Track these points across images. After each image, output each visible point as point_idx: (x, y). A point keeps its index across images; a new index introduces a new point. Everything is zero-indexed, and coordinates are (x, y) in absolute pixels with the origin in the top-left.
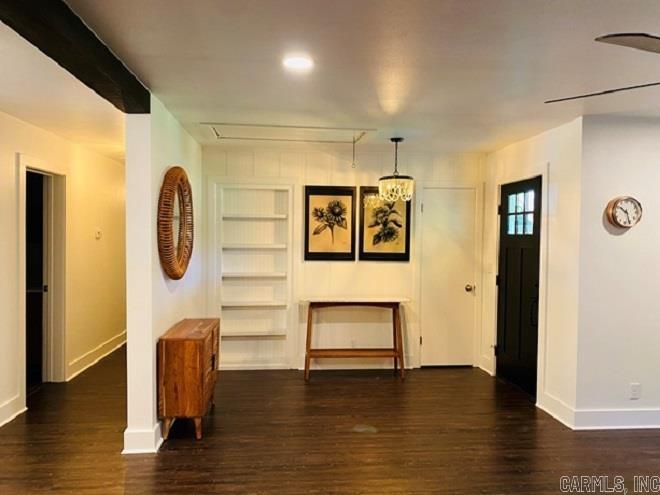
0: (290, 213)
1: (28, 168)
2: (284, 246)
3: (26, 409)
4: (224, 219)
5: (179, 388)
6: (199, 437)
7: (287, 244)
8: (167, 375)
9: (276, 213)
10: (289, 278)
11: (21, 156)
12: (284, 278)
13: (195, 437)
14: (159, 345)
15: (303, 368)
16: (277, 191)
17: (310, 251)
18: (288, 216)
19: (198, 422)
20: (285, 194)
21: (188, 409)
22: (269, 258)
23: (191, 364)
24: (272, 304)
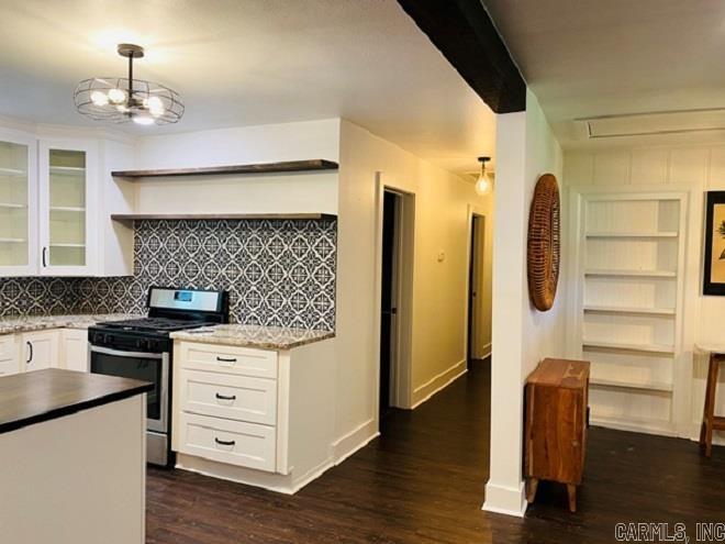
0: (682, 231)
1: (385, 187)
2: (673, 274)
3: (378, 434)
4: (588, 237)
5: (550, 444)
6: (573, 509)
7: (676, 271)
8: (535, 426)
9: (659, 231)
10: (679, 317)
11: (382, 176)
12: (673, 316)
13: (569, 508)
14: (527, 388)
15: (698, 440)
16: (660, 201)
17: (712, 281)
18: (679, 233)
19: (572, 490)
20: (675, 204)
21: (560, 472)
22: (649, 288)
23: (566, 418)
24: (651, 349)
